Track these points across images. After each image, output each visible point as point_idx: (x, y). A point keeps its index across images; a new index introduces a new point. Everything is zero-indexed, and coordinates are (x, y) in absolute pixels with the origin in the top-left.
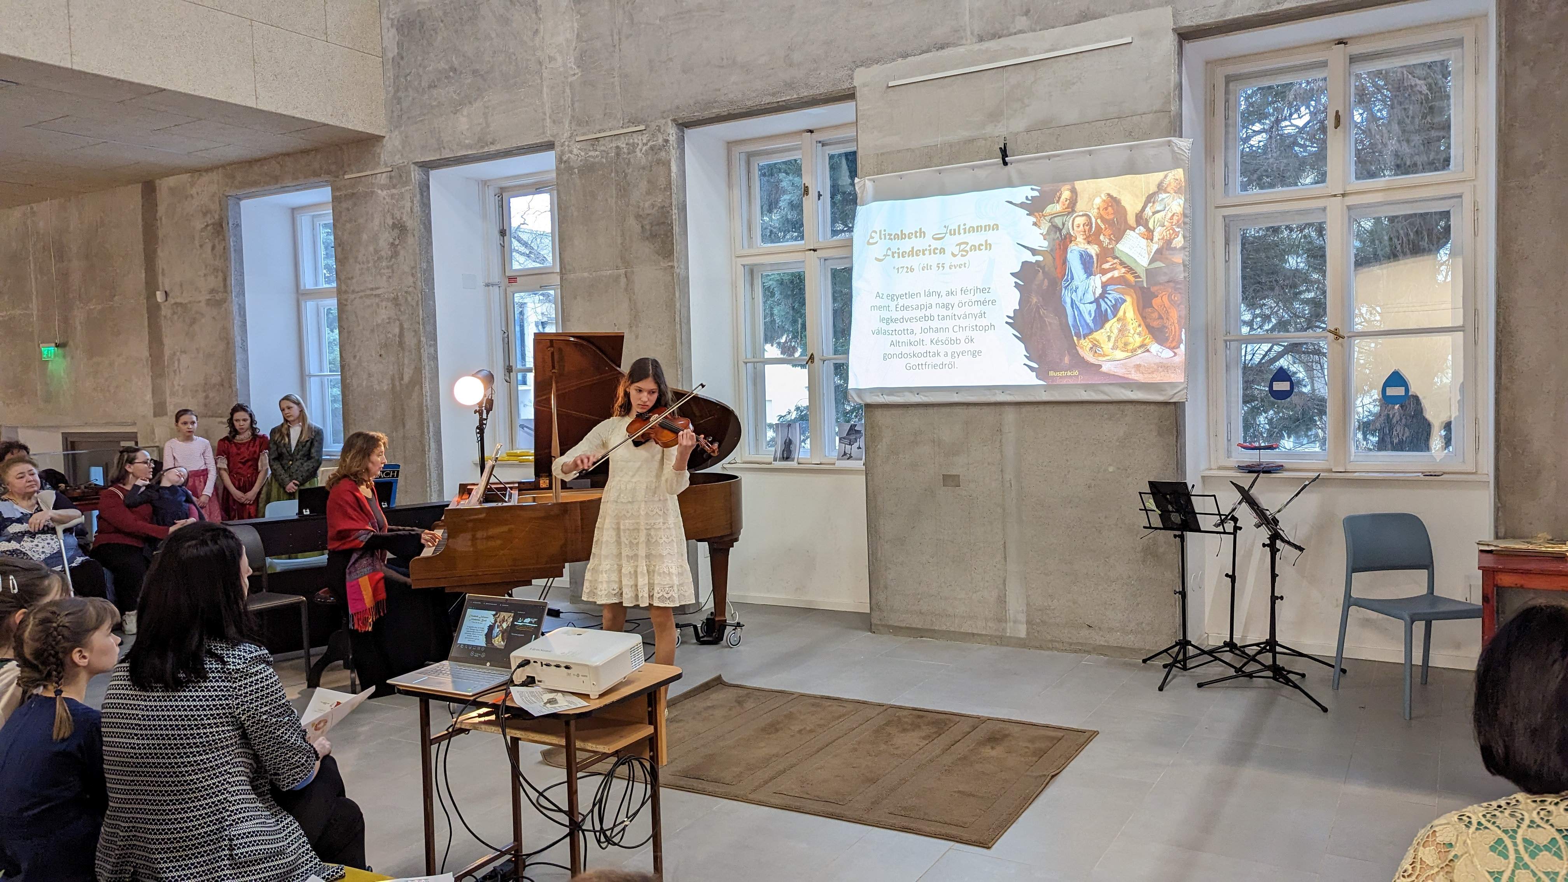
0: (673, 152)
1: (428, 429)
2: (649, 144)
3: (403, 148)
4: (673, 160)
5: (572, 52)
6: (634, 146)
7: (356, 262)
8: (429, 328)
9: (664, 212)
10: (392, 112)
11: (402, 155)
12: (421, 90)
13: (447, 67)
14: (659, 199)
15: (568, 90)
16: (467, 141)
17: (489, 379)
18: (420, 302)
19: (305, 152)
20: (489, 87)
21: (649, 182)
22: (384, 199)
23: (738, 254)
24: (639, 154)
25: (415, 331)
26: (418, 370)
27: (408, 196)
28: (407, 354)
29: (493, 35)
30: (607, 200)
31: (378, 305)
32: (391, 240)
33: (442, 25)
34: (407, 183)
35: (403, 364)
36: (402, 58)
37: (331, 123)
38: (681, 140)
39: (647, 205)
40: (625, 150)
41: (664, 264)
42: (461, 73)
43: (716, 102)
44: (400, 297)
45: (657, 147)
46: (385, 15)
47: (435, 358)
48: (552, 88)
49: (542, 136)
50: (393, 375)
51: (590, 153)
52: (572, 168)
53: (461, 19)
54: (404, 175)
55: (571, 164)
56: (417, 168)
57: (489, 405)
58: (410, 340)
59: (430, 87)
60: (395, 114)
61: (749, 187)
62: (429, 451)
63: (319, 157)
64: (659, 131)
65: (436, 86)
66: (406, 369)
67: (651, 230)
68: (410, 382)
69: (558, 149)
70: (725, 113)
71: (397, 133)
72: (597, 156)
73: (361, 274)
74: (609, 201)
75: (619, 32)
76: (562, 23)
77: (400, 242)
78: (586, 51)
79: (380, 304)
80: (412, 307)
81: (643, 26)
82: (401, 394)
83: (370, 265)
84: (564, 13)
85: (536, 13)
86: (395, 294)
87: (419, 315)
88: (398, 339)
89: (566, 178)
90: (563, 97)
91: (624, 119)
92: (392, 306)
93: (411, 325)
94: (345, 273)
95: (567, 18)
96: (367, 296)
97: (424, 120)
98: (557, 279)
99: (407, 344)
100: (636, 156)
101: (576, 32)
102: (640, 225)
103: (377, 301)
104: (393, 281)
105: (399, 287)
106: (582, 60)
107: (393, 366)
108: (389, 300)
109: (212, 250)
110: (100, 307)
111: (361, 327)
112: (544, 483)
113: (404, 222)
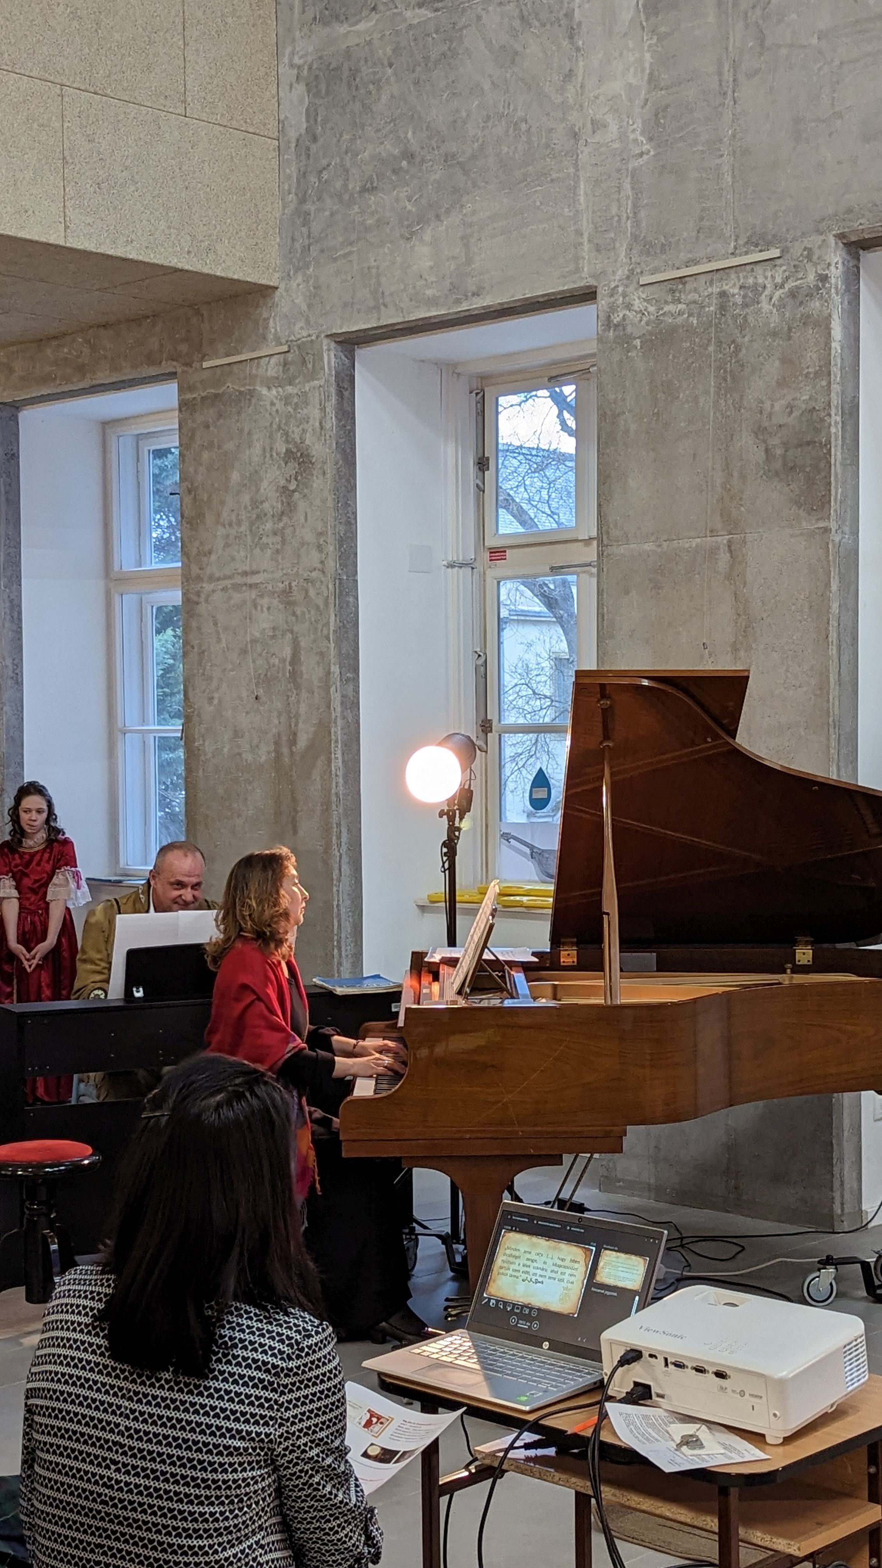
0: (837, 300)
1: (339, 837)
2: (787, 286)
4: (835, 316)
5: (637, 110)
6: (757, 290)
7: (218, 523)
8: (345, 648)
9: (815, 419)
10: (293, 240)
11: (307, 322)
12: (346, 197)
13: (396, 152)
14: (804, 395)
15: (627, 186)
16: (429, 293)
17: (466, 750)
18: (331, 600)
19: (134, 320)
20: (475, 185)
21: (786, 361)
22: (272, 404)
24: (766, 307)
25: (321, 652)
26: (324, 727)
27: (315, 399)
28: (304, 694)
29: (487, 86)
30: (697, 399)
31: (255, 606)
33: (389, 71)
34: (312, 376)
35: (298, 714)
36: (314, 139)
37: (186, 267)
38: (853, 277)
40: (738, 300)
41: (810, 524)
42: (423, 160)
44: (294, 588)
45: (803, 292)
46: (286, 60)
47: (355, 705)
48: (597, 182)
49: (572, 278)
50: (279, 735)
51: (667, 308)
52: (632, 338)
53: (426, 59)
54: (308, 360)
55: (628, 331)
56: (332, 347)
57: (464, 801)
58: (311, 670)
60: (298, 246)
63: (159, 328)
64: (809, 258)
65: (374, 189)
66: (301, 724)
67: (784, 456)
68: (308, 749)
69: (604, 301)
71: (300, 279)
72: (680, 314)
73: (227, 545)
74: (702, 400)
75: (735, 66)
76: (621, 55)
77: (298, 485)
78: (667, 106)
79: (260, 601)
80: (318, 607)
81: (784, 51)
82: (291, 770)
83: (243, 529)
84: (625, 35)
85: (571, 37)
86: (287, 583)
87: (328, 623)
88: (289, 668)
89: (616, 357)
90: (618, 200)
91: (737, 237)
92: (281, 606)
93: (315, 641)
94: (197, 543)
95: (631, 44)
96: (236, 587)
97: (351, 252)
98: (591, 554)
99: (305, 676)
100: (760, 309)
101: (648, 71)
102: (763, 447)
103: (253, 597)
104: (283, 559)
105: (295, 570)
106: (658, 124)
107: (279, 717)
108: (276, 595)
111: (223, 644)
112: (568, 956)
113: (308, 447)
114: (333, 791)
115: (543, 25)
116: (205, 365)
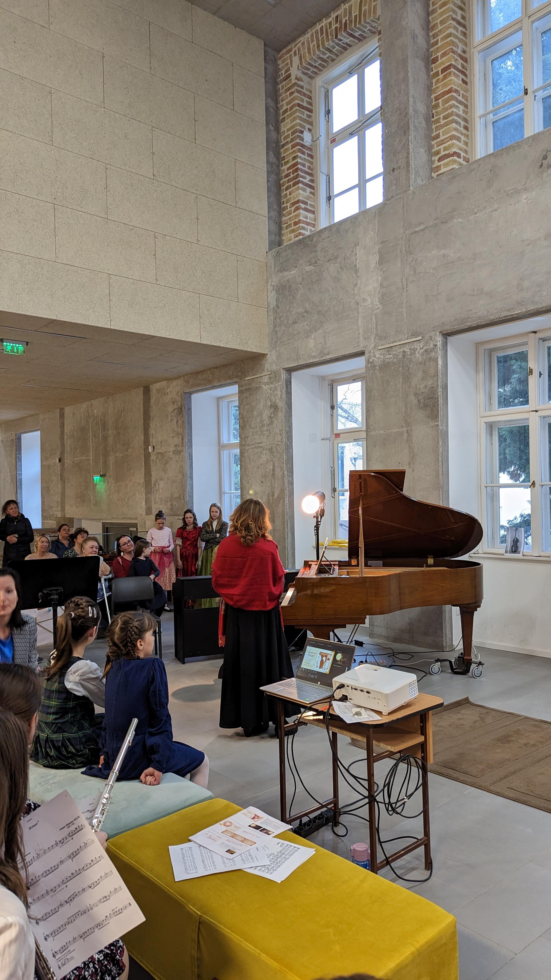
0: (440, 352)
1: (287, 527)
2: (424, 348)
3: (277, 360)
4: (439, 357)
5: (377, 295)
6: (415, 350)
7: (250, 428)
8: (289, 466)
9: (433, 390)
10: (272, 339)
11: (276, 364)
12: (288, 325)
13: (303, 311)
14: (430, 382)
15: (374, 319)
16: (313, 354)
17: (322, 497)
18: (284, 451)
19: (225, 366)
20: (327, 320)
21: (424, 372)
22: (266, 390)
23: (483, 415)
24: (417, 355)
25: (281, 467)
26: (282, 491)
27: (279, 388)
28: (276, 481)
29: (330, 289)
30: (396, 384)
31: (261, 453)
32: (269, 415)
33: (301, 286)
34: (278, 381)
35: (274, 487)
36: (278, 308)
37: (239, 348)
38: (445, 345)
39: (421, 387)
40: (409, 353)
41: (433, 423)
42: (311, 313)
43: (469, 318)
44: (273, 448)
45: (429, 350)
46: (270, 284)
47: (292, 484)
48: (365, 318)
49: (357, 348)
50: (269, 493)
51: (386, 357)
52: (376, 366)
53: (312, 281)
54: (277, 376)
55: (375, 364)
56: (284, 371)
57: (322, 513)
58: (278, 473)
59: (293, 323)
60: (274, 341)
61: (491, 371)
62: (288, 539)
63: (232, 368)
64: (431, 339)
65: (296, 323)
66: (275, 490)
67: (424, 402)
68: (278, 497)
69: (367, 355)
70: (475, 325)
71: (274, 350)
72: (391, 358)
73: (253, 435)
74: (398, 385)
75: (407, 279)
76: (372, 278)
77: (274, 415)
78: (386, 293)
79: (263, 452)
80: (280, 453)
81: (422, 275)
82: (272, 505)
83: (258, 429)
84: (373, 271)
85: (356, 273)
86: (271, 446)
87: (284, 458)
88: (272, 472)
89: (371, 372)
90: (371, 323)
91: (408, 333)
92: (269, 453)
93: (279, 464)
94: (244, 434)
95: (374, 274)
96: (256, 447)
97: (289, 343)
98: (364, 435)
99: (277, 475)
100: (416, 356)
101: (380, 283)
102: (417, 399)
103: (261, 450)
104: (270, 438)
105: (273, 442)
106: (383, 299)
107: (269, 488)
108: (268, 450)
109: (177, 423)
110: (122, 455)
111: (252, 465)
112: (354, 562)
113: (277, 403)
114: (285, 511)
115: (347, 270)
116: (246, 379)
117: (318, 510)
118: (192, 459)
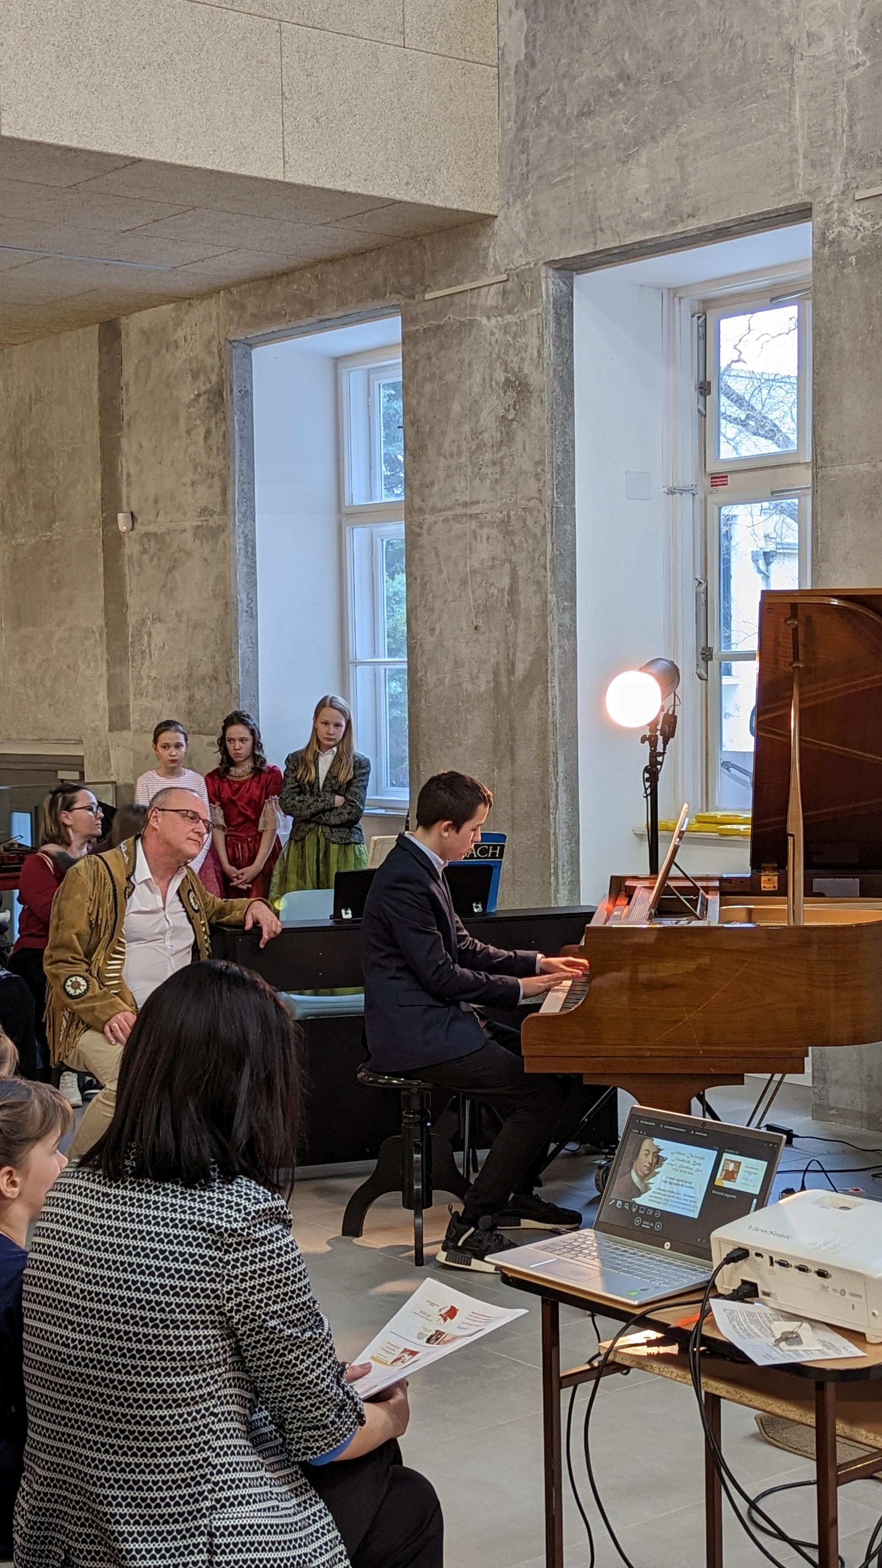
1: (556, 766)
3: (528, 234)
7: (439, 454)
8: (562, 576)
10: (512, 168)
11: (526, 249)
12: (563, 123)
15: (843, 98)
16: (644, 215)
17: (670, 676)
18: (548, 529)
19: (360, 254)
22: (492, 334)
25: (538, 582)
26: (541, 657)
27: (533, 327)
28: (522, 624)
31: (474, 534)
32: (501, 412)
34: (532, 303)
35: (514, 645)
36: (533, 64)
37: (404, 198)
44: (513, 517)
47: (572, 634)
48: (812, 97)
49: (789, 194)
50: (498, 665)
52: (845, 255)
54: (529, 287)
55: (841, 246)
56: (554, 266)
57: (668, 726)
58: (528, 599)
59: (580, 115)
60: (517, 171)
63: (382, 262)
66: (518, 654)
68: (526, 678)
69: (819, 217)
71: (518, 207)
73: (447, 477)
77: (516, 415)
79: (479, 532)
80: (535, 536)
82: (510, 698)
83: (463, 459)
86: (505, 513)
87: (546, 551)
88: (507, 597)
89: (831, 274)
90: (834, 114)
92: (500, 537)
93: (532, 570)
94: (419, 475)
96: (456, 518)
97: (568, 178)
98: (807, 477)
99: (523, 606)
103: (473, 527)
104: (502, 489)
105: (513, 499)
107: (497, 647)
108: (495, 525)
109: (206, 438)
110: (33, 541)
111: (445, 574)
112: (769, 881)
113: (526, 376)
114: (550, 720)
116: (428, 296)
117: (658, 716)
118: (254, 555)
